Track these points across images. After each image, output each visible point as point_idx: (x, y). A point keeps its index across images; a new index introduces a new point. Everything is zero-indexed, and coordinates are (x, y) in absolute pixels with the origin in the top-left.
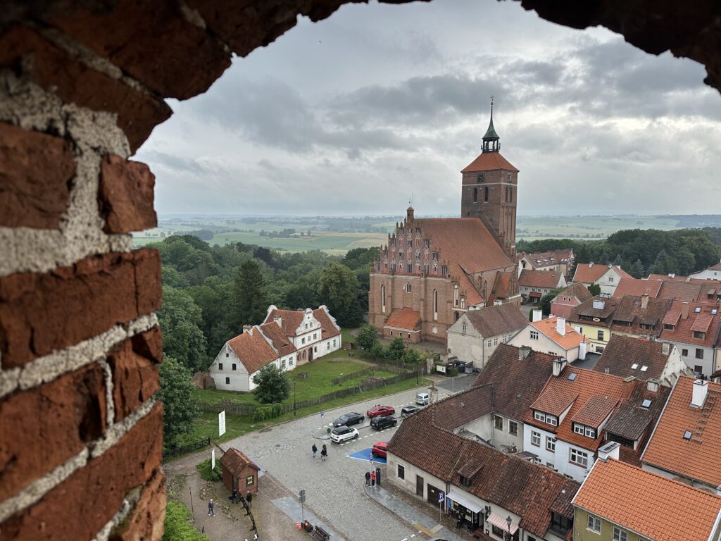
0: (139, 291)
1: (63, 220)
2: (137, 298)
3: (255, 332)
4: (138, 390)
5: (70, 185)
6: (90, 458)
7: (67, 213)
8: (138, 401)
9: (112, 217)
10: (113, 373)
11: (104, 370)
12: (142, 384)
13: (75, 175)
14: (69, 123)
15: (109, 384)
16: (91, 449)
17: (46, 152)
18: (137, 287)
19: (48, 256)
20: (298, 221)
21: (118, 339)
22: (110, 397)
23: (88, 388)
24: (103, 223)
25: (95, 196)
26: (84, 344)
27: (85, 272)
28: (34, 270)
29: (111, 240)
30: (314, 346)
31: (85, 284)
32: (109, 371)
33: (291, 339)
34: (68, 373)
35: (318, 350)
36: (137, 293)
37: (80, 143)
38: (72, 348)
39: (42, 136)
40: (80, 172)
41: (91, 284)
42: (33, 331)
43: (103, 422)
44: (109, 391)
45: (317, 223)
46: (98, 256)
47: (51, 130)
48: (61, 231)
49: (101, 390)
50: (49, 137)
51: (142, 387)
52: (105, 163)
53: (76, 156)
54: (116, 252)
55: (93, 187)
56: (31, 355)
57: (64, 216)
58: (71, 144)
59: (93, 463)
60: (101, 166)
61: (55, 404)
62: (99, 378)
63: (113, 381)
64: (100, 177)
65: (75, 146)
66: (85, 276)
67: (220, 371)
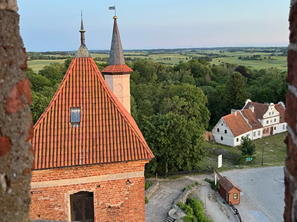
3: (238, 113)
30: (275, 126)
33: (259, 120)
67: (218, 132)
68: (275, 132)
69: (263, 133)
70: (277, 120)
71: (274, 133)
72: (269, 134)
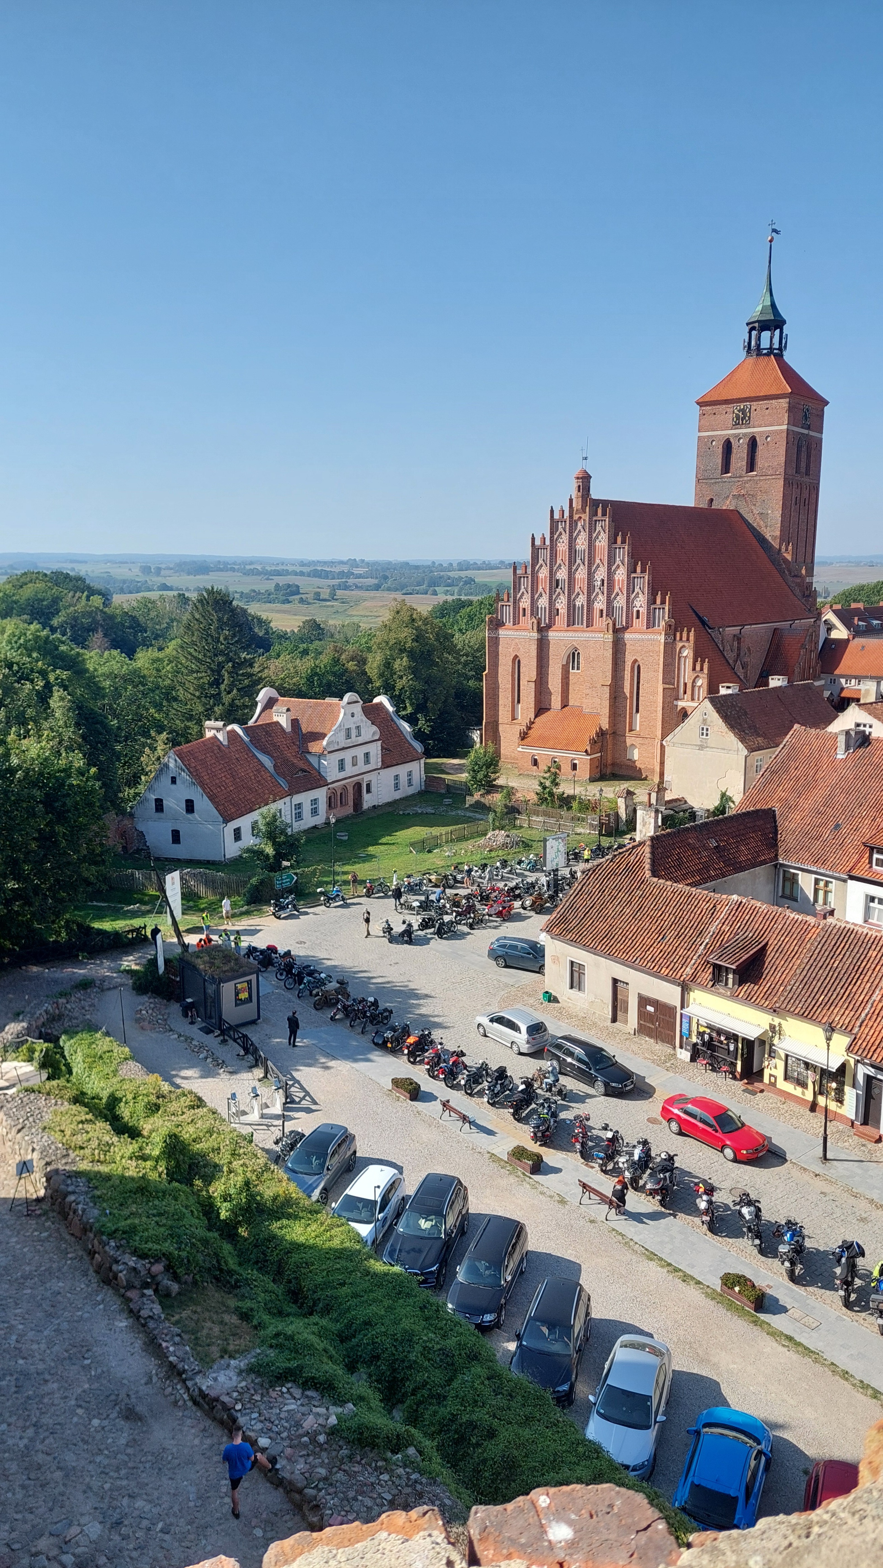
3: (234, 738)
30: (366, 778)
33: (313, 760)
35: (373, 788)
67: (159, 815)
68: (368, 801)
69: (330, 806)
70: (372, 759)
71: (365, 806)
72: (349, 810)
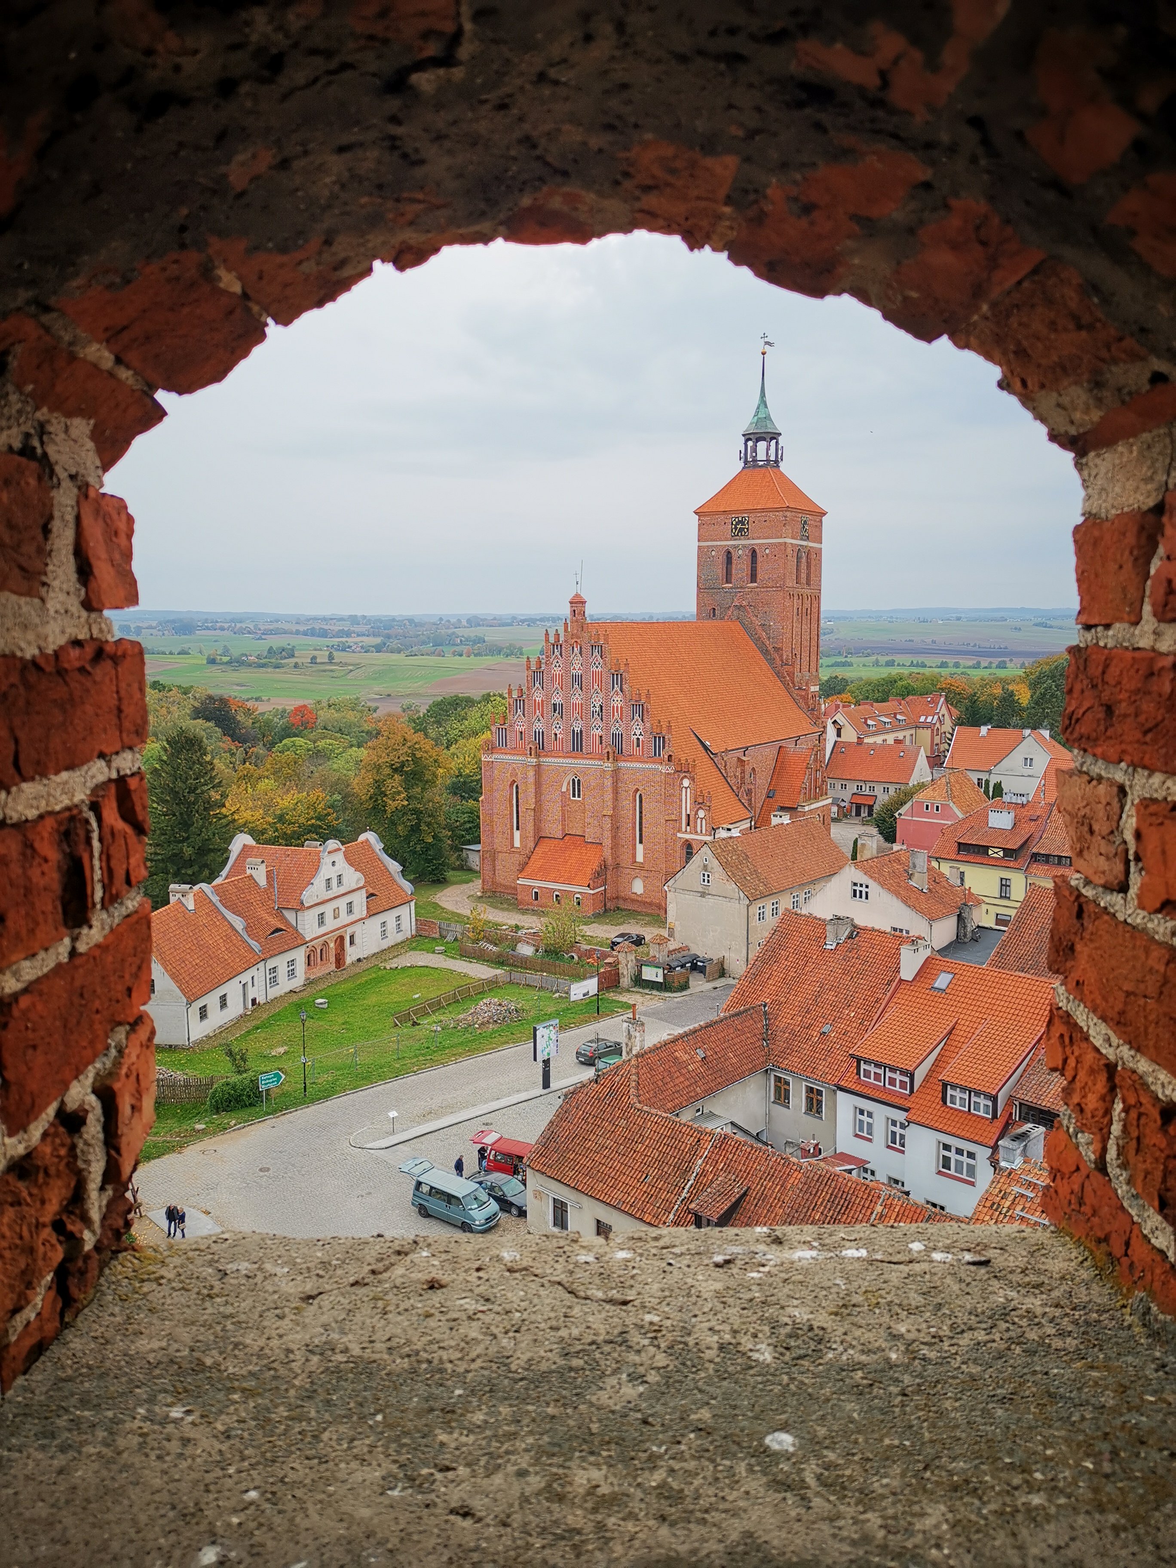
0: (124, 707)
1: (44, 584)
2: (119, 718)
3: (201, 900)
4: (125, 866)
5: (46, 531)
6: (73, 953)
7: (46, 574)
8: (126, 887)
9: (93, 585)
10: (100, 826)
11: (87, 822)
12: (128, 858)
13: (51, 517)
14: (45, 438)
15: (96, 844)
16: (75, 939)
17: (23, 483)
18: (120, 699)
19: (31, 636)
20: (302, 628)
21: (101, 778)
22: (96, 863)
23: (70, 846)
24: (83, 592)
25: (71, 548)
26: (64, 775)
27: (66, 665)
28: (19, 654)
29: (91, 621)
30: (350, 930)
31: (66, 683)
32: (94, 824)
33: (290, 916)
34: (51, 813)
35: (357, 940)
36: (120, 710)
37: (58, 469)
38: (52, 777)
39: (17, 458)
40: (57, 514)
41: (73, 685)
42: (17, 741)
43: (90, 900)
44: (96, 854)
45: (348, 634)
46: (77, 643)
47: (27, 451)
48: (43, 600)
49: (85, 850)
50: (23, 460)
51: (128, 864)
52: (82, 499)
53: (53, 487)
54: (96, 639)
55: (69, 535)
56: (17, 778)
57: (44, 579)
58: (47, 470)
59: (78, 961)
60: (78, 503)
61: (39, 856)
62: (82, 833)
63: (101, 840)
64: (78, 519)
65: (52, 472)
66: (66, 670)
68: (351, 955)
69: (309, 964)
71: (349, 960)
72: (331, 967)
